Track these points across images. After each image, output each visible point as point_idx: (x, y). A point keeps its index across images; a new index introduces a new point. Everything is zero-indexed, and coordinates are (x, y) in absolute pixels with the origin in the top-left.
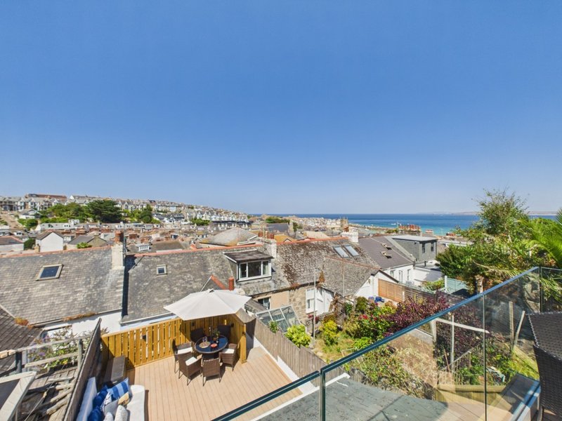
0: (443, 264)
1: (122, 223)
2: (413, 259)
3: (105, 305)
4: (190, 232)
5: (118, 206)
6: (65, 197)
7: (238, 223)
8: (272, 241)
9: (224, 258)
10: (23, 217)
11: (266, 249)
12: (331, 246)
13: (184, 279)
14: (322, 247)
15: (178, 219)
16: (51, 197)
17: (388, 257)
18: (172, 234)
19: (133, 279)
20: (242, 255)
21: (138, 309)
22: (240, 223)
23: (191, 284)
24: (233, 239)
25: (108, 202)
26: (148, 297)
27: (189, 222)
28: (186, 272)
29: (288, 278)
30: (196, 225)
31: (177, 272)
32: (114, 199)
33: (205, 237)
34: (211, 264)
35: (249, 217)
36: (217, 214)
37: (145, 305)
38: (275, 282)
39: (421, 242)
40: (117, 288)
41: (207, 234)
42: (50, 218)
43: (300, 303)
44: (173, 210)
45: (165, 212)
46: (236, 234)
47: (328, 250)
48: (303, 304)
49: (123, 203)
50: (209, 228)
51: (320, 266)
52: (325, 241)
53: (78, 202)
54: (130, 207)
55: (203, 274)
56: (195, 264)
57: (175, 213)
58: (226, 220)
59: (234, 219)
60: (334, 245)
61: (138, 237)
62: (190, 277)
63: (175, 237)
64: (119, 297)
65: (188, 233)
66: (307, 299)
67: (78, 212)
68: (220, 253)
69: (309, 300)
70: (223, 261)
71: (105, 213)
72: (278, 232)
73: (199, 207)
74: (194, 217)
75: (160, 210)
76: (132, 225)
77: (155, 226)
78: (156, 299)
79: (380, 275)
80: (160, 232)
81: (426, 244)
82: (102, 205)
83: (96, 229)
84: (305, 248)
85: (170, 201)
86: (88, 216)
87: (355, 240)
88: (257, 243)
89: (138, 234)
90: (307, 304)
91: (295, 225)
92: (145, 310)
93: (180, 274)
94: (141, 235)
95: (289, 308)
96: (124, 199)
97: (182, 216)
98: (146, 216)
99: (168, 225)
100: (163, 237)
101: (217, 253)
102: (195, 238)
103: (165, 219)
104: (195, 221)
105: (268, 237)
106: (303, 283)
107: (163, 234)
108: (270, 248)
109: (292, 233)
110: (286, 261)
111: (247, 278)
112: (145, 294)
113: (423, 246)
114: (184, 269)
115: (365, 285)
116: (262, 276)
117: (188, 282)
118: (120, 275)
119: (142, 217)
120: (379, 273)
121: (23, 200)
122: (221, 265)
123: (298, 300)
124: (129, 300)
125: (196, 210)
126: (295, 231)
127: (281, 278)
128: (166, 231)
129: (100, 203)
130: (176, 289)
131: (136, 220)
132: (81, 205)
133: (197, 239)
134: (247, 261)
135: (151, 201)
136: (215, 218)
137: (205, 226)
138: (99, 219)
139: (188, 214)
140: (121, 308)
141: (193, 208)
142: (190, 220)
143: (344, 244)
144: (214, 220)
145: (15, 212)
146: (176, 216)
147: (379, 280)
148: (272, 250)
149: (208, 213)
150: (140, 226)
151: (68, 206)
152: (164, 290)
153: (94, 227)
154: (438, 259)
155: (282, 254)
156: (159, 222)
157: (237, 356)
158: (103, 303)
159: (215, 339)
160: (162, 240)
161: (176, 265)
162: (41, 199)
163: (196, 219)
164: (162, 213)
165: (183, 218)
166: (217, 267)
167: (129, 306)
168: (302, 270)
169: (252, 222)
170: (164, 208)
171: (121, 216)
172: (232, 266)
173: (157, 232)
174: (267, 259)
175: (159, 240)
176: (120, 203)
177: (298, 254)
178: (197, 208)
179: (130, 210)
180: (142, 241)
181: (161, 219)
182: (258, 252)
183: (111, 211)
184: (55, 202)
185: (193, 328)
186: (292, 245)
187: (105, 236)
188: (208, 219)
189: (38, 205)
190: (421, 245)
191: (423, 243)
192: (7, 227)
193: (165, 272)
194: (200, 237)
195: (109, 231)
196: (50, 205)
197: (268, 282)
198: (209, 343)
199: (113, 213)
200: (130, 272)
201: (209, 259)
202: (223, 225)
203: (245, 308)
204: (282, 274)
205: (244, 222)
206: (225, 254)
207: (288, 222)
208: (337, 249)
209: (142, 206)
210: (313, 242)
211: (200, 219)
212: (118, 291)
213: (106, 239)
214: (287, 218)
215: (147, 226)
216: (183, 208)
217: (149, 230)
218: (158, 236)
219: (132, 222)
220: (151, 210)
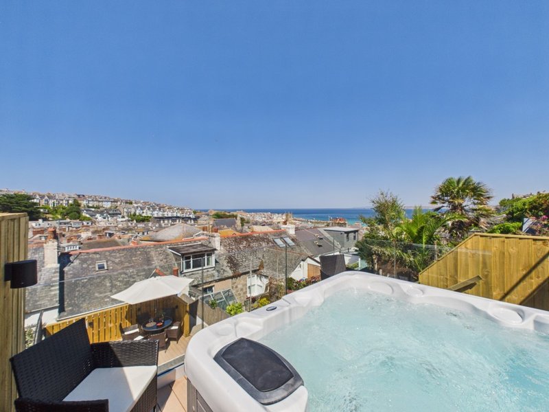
0: (361, 250)
1: (40, 221)
2: (340, 246)
3: (38, 303)
4: (129, 229)
5: (35, 201)
7: (183, 218)
8: (215, 234)
9: (169, 252)
11: (210, 242)
12: (271, 238)
13: (126, 274)
14: (263, 239)
15: (113, 215)
17: (320, 246)
18: (106, 231)
19: (69, 276)
20: (186, 249)
21: (76, 305)
22: (185, 219)
23: (134, 278)
24: (177, 235)
25: (21, 196)
26: (88, 292)
28: (128, 267)
29: (231, 268)
30: (135, 221)
31: (119, 267)
32: (29, 192)
33: (146, 234)
34: (155, 258)
35: (195, 212)
36: (160, 209)
37: (84, 300)
38: (218, 271)
39: (346, 232)
40: (52, 286)
41: (148, 230)
43: (242, 290)
44: (107, 205)
45: (98, 207)
46: (181, 231)
47: (268, 241)
48: (244, 291)
49: (41, 197)
50: (150, 224)
51: (260, 256)
52: (266, 234)
54: (51, 202)
55: (146, 267)
56: (138, 259)
57: (110, 209)
58: (170, 215)
59: (179, 215)
60: (274, 237)
61: (64, 236)
62: (132, 272)
63: (111, 235)
64: (55, 295)
65: (126, 230)
66: (248, 285)
68: (164, 248)
69: (249, 287)
70: (168, 255)
71: (17, 208)
72: (225, 227)
73: (139, 202)
74: (132, 213)
75: (90, 205)
76: (55, 223)
77: (85, 223)
78: (96, 294)
79: (309, 261)
80: (91, 230)
81: (350, 234)
82: (13, 200)
84: (247, 240)
85: (103, 195)
87: (292, 232)
88: (202, 237)
89: (64, 233)
90: (248, 290)
91: (242, 220)
92: (85, 305)
93: (123, 269)
94: (68, 234)
95: (228, 291)
96: (44, 193)
97: (119, 212)
98: (74, 211)
99: (101, 221)
100: (96, 236)
101: (161, 247)
102: (135, 235)
103: (98, 215)
104: (133, 217)
105: (212, 231)
106: (244, 271)
107: (94, 233)
108: (214, 241)
109: (239, 228)
110: (229, 252)
111: (191, 269)
112: (84, 291)
113: (347, 236)
114: (127, 264)
115: (297, 269)
116: (206, 267)
117: (131, 276)
118: (55, 273)
119: (68, 214)
120: (308, 259)
122: (166, 258)
123: (240, 286)
124: (66, 297)
125: (136, 205)
126: (243, 225)
127: (224, 268)
128: (99, 229)
130: (118, 284)
131: (60, 217)
133: (136, 237)
134: (191, 253)
135: (79, 196)
136: (156, 214)
137: (146, 223)
139: (125, 210)
140: (57, 305)
141: (131, 203)
142: (128, 216)
143: (283, 236)
144: (156, 216)
146: (111, 212)
147: (308, 264)
148: (216, 243)
149: (149, 209)
150: (65, 224)
152: (106, 285)
154: (356, 246)
155: (225, 246)
156: (89, 219)
157: (180, 332)
158: (36, 301)
159: (160, 319)
160: (95, 238)
161: (117, 260)
163: (135, 215)
164: (93, 209)
165: (120, 214)
166: (161, 261)
167: (66, 303)
168: (244, 260)
169: (199, 217)
170: (96, 204)
171: (39, 212)
172: (176, 260)
173: (88, 230)
174: (210, 251)
175: (91, 239)
176: (38, 197)
177: (241, 246)
178: (136, 203)
179: (51, 206)
180: (69, 241)
181: (92, 216)
182: (202, 245)
183: (25, 206)
185: (139, 313)
186: (235, 238)
188: (150, 215)
190: (346, 235)
191: (348, 233)
193: (106, 268)
194: (141, 234)
197: (212, 272)
198: (155, 323)
199: (29, 209)
200: (66, 269)
201: (153, 253)
202: (166, 222)
203: (189, 294)
204: (225, 264)
205: (190, 218)
206: (169, 248)
207: (236, 217)
208: (276, 240)
209: (68, 201)
210: (255, 235)
211: (141, 215)
212: (52, 288)
214: (235, 213)
215: (75, 223)
216: (119, 203)
217: (76, 228)
218: (89, 234)
219: (54, 219)
220: (79, 205)
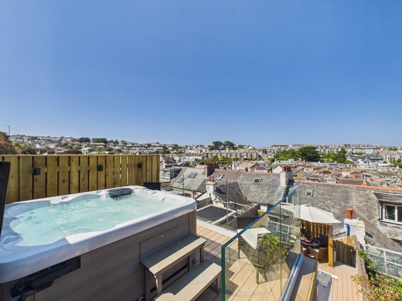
1: (319, 162)
4: (389, 174)
5: (318, 150)
6: (287, 146)
10: (269, 157)
15: (373, 160)
16: (281, 146)
18: (364, 174)
25: (311, 147)
27: (389, 164)
30: (398, 167)
42: (280, 158)
44: (369, 152)
45: (360, 154)
49: (322, 147)
53: (293, 148)
54: (327, 150)
57: (372, 155)
61: (330, 173)
67: (293, 154)
71: (309, 155)
74: (397, 159)
75: (354, 152)
76: (327, 165)
80: (352, 171)
82: (307, 150)
83: (302, 165)
85: (366, 144)
86: (299, 157)
89: (330, 171)
94: (333, 172)
96: (323, 145)
97: (380, 158)
98: (341, 157)
99: (362, 165)
103: (359, 160)
107: (353, 173)
119: (336, 158)
121: (270, 148)
128: (358, 171)
129: (306, 148)
131: (331, 160)
132: (295, 150)
135: (346, 145)
138: (305, 159)
139: (388, 156)
141: (396, 149)
142: (391, 162)
145: (267, 155)
146: (371, 158)
150: (334, 165)
151: (288, 151)
153: (302, 164)
156: (352, 163)
160: (352, 178)
162: (277, 148)
163: (399, 161)
164: (356, 155)
165: (382, 160)
170: (359, 151)
171: (320, 157)
173: (349, 171)
175: (347, 178)
176: (320, 148)
179: (327, 153)
180: (332, 176)
181: (354, 160)
183: (312, 153)
184: (282, 149)
187: (307, 170)
189: (276, 151)
192: (264, 162)
195: (309, 167)
196: (280, 150)
199: (314, 155)
209: (338, 149)
213: (307, 172)
215: (341, 166)
216: (381, 150)
217: (341, 169)
218: (348, 174)
219: (328, 162)
220: (345, 152)
